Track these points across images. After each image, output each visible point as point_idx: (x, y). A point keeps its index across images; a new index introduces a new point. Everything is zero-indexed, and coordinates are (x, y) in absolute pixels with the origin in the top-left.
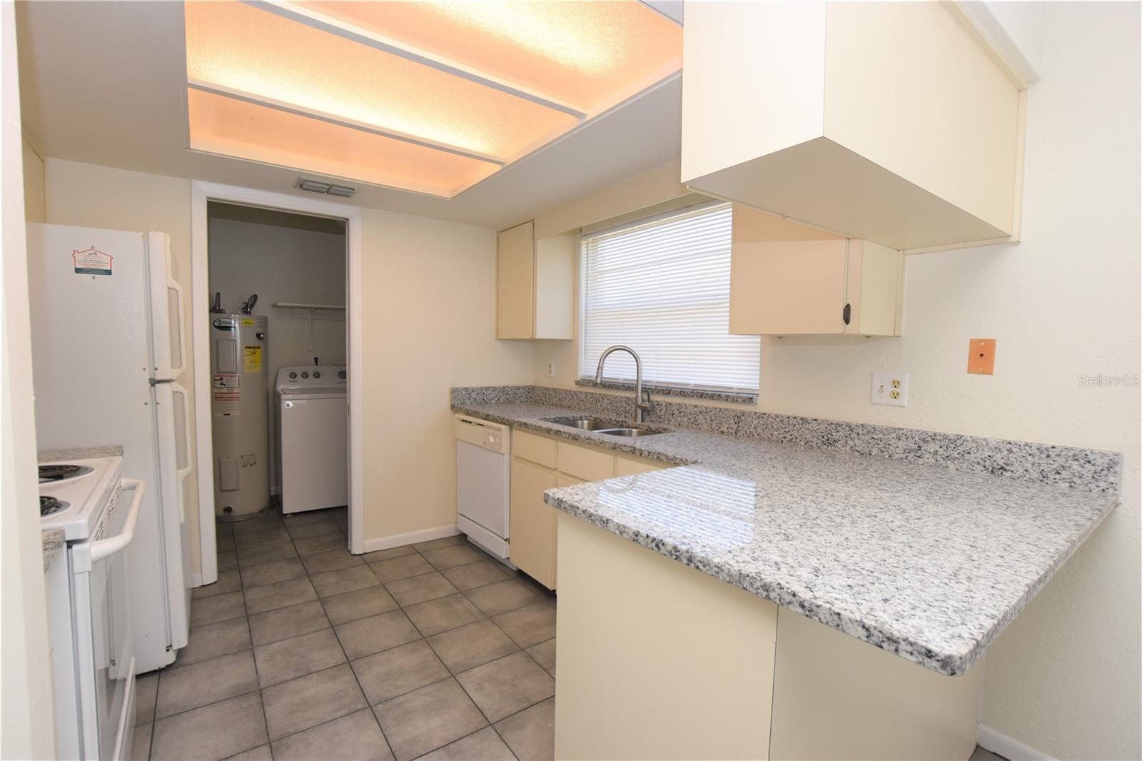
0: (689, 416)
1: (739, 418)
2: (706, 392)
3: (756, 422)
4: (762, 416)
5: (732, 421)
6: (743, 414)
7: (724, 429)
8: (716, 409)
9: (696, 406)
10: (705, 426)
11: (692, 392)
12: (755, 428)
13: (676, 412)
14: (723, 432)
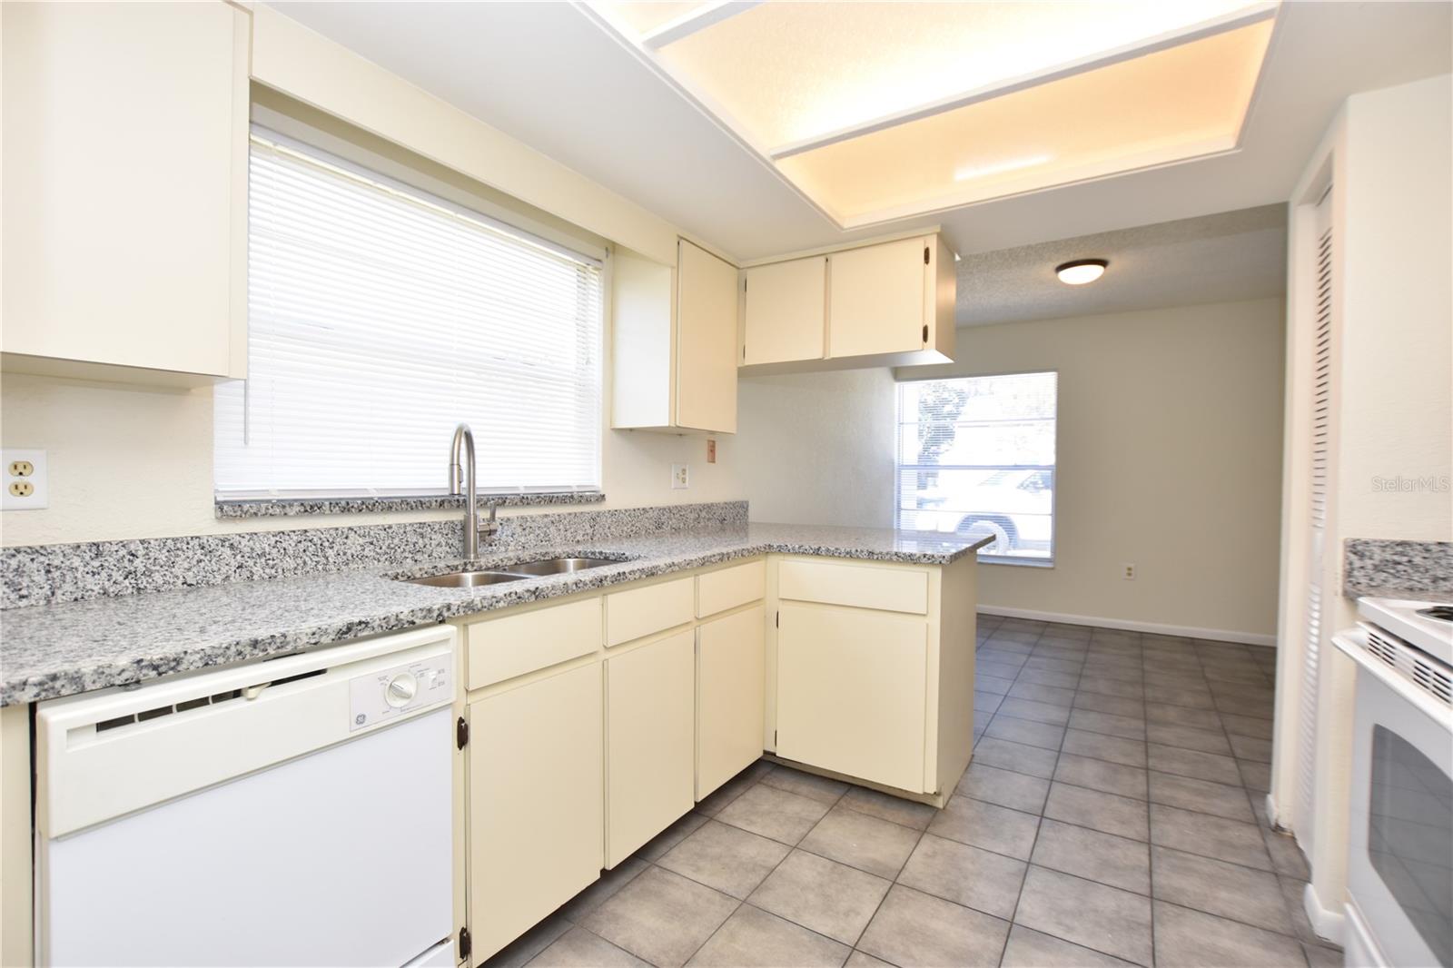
0: (538, 532)
1: (594, 519)
2: (556, 495)
3: (609, 521)
4: (614, 513)
5: (588, 527)
6: (598, 514)
7: (580, 538)
8: (570, 514)
9: (546, 516)
10: (558, 540)
11: (538, 497)
12: (609, 528)
13: (519, 530)
14: (578, 541)
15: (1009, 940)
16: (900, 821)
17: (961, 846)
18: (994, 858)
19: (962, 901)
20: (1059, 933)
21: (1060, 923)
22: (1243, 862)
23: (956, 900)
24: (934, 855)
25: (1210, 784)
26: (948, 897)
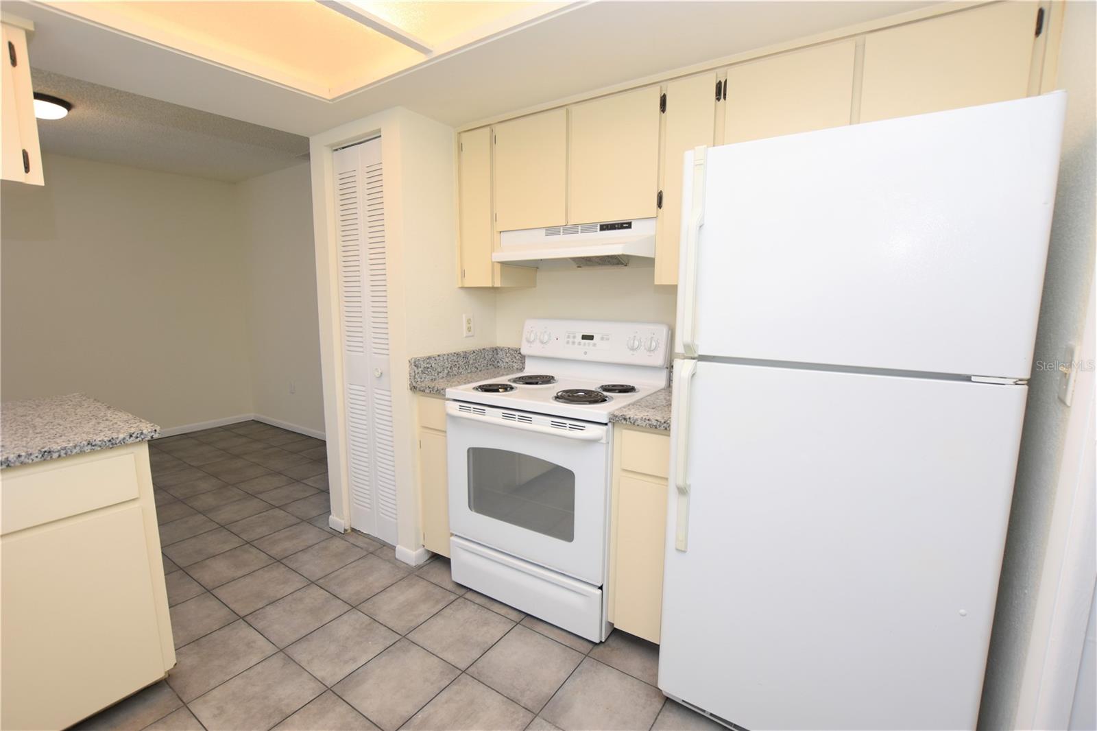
15: (344, 698)
16: (151, 720)
17: (228, 684)
18: (259, 668)
19: (289, 712)
20: (354, 667)
21: (346, 662)
22: (356, 558)
23: (284, 716)
24: (221, 711)
25: (288, 529)
26: (277, 720)
